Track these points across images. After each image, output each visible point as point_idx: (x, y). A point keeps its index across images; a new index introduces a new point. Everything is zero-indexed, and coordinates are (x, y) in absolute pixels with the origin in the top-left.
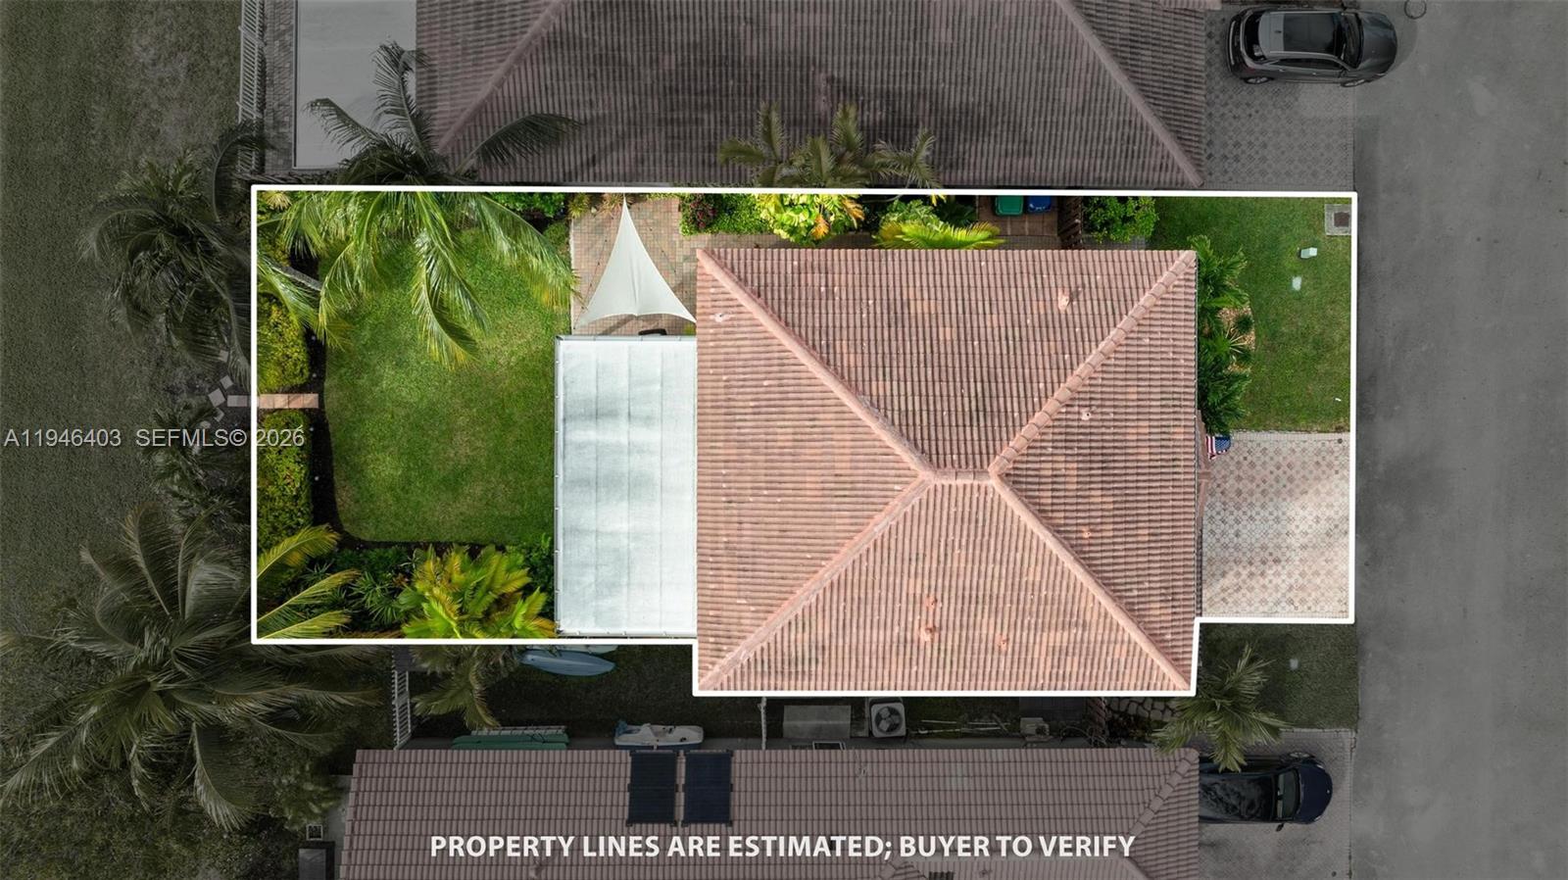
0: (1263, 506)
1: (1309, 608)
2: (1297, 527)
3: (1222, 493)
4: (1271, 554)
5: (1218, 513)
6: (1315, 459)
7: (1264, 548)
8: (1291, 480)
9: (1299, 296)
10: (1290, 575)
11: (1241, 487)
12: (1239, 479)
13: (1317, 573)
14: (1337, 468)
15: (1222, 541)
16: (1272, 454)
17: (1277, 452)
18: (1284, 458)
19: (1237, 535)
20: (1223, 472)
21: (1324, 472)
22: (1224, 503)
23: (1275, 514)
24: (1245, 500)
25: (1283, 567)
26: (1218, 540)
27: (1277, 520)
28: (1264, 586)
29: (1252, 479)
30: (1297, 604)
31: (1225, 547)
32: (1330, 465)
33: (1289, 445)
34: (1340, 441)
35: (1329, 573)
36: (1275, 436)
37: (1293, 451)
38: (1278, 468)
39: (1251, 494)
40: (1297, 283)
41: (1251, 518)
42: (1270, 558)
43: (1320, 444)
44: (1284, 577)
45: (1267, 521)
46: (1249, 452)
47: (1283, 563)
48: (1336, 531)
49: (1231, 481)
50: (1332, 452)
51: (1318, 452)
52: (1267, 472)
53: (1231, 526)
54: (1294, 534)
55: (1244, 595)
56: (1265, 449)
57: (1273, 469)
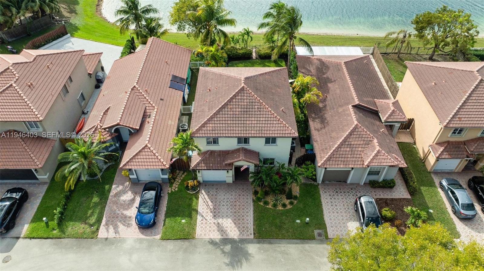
0: (231, 212)
1: (200, 225)
2: (225, 221)
3: (235, 201)
4: (217, 214)
5: (229, 200)
6: (245, 227)
7: (219, 212)
8: (239, 220)
9: (294, 221)
10: (210, 219)
11: (237, 206)
12: (239, 206)
13: (210, 227)
14: (242, 233)
15: (222, 201)
16: (247, 214)
17: (247, 216)
18: (245, 218)
19: (223, 205)
20: (241, 201)
21: (241, 229)
22: (232, 202)
23: (229, 215)
24: (233, 207)
25: (213, 218)
26: (222, 200)
27: (227, 216)
28: (208, 212)
29: (239, 209)
30: (201, 222)
31: (220, 202)
32: (243, 231)
33: (249, 219)
34: (251, 234)
35: (210, 231)
36: (252, 216)
37: (248, 220)
38: (243, 216)
39: (235, 209)
40: (298, 221)
41: (228, 209)
42: (216, 214)
43: (250, 228)
44: (210, 218)
45: (227, 213)
46: (247, 208)
47: (214, 218)
48: (223, 233)
49: (239, 204)
50: (247, 232)
51: (247, 228)
52: (241, 213)
53: (226, 204)
54: (223, 220)
55: (205, 207)
56: (248, 213)
57: (242, 215)
